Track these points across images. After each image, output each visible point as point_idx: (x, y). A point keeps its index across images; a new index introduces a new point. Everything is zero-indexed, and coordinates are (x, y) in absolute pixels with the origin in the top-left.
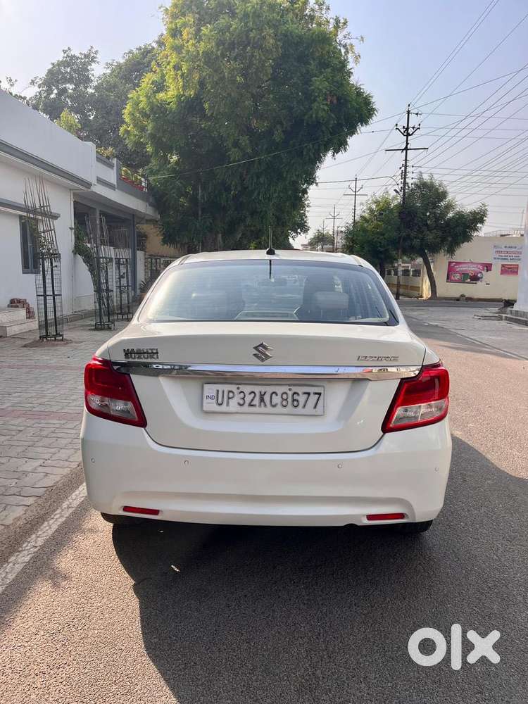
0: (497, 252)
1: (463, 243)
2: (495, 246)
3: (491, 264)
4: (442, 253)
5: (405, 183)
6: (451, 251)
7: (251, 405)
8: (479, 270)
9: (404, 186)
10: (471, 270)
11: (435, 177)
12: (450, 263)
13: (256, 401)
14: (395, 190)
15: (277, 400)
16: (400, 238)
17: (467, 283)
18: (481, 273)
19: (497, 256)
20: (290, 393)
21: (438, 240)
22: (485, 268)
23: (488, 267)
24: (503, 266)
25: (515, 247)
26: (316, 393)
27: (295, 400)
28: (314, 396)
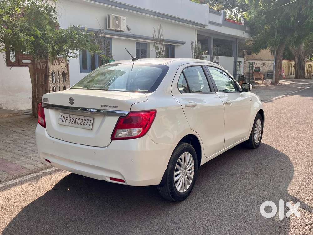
7: (72, 123)
15: (79, 122)
26: (90, 120)
27: (84, 122)
28: (89, 121)
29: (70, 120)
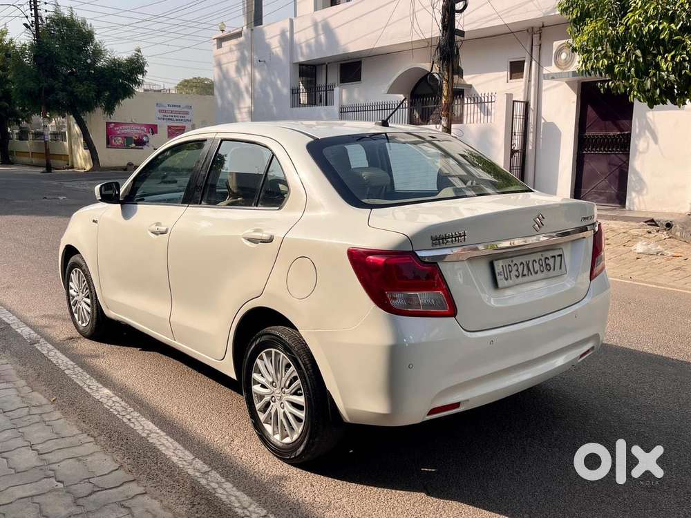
0: (161, 111)
1: (123, 99)
2: (157, 104)
3: (157, 125)
4: (99, 111)
5: (36, 16)
6: (109, 109)
7: (524, 275)
8: (143, 133)
9: (36, 19)
10: (135, 132)
11: (75, 12)
12: (108, 124)
13: (525, 272)
14: (25, 25)
15: (537, 266)
16: (41, 89)
17: (132, 148)
18: (146, 136)
19: (161, 115)
20: (543, 258)
21: (92, 94)
22: (150, 131)
23: (153, 129)
24: (169, 127)
25: (180, 106)
26: (559, 256)
27: (547, 265)
28: (558, 259)
29: (517, 270)
